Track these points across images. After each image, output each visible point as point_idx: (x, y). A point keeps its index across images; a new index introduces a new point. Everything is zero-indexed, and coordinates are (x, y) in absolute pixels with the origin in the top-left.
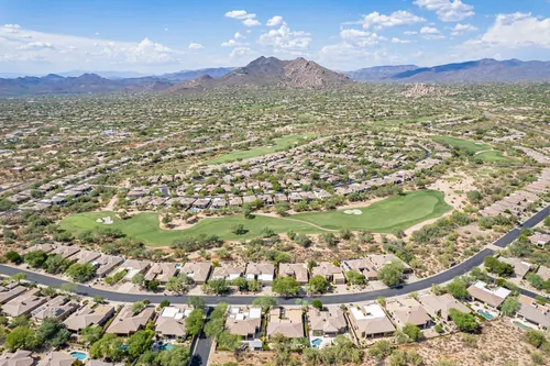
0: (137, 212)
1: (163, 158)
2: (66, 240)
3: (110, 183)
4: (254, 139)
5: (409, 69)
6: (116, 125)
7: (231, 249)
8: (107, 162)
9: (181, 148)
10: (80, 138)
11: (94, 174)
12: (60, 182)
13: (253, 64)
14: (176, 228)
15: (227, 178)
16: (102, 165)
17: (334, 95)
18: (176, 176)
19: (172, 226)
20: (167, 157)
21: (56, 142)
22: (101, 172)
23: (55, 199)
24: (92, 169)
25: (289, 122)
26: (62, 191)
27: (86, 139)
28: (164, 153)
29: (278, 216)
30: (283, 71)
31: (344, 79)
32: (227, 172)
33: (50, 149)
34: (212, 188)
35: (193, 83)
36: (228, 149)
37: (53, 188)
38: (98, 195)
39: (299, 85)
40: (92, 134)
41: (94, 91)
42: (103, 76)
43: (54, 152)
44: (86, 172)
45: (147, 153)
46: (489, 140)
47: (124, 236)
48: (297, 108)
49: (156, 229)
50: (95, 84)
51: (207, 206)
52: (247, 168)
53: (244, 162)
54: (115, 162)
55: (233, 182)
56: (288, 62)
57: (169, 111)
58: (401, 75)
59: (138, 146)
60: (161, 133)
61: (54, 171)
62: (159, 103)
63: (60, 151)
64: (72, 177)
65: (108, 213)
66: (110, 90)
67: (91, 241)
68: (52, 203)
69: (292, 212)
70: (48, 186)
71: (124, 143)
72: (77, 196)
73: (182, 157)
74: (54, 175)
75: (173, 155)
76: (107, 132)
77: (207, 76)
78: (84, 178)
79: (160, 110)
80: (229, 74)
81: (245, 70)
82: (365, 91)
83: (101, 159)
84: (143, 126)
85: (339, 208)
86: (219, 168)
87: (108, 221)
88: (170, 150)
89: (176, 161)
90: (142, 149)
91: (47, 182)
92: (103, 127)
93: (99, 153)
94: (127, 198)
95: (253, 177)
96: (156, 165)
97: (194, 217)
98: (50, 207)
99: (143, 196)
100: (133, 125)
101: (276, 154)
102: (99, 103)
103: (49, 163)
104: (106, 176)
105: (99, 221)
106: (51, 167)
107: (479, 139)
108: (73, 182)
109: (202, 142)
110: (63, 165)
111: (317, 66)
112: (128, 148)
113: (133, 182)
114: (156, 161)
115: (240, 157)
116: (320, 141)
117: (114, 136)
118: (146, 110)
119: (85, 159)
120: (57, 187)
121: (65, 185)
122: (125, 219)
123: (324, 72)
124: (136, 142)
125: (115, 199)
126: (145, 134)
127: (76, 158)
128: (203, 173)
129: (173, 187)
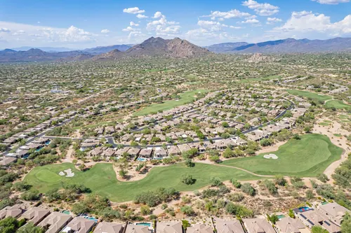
0: (93, 163)
1: (101, 111)
2: (34, 199)
3: (64, 135)
4: (164, 94)
5: (242, 44)
6: (59, 85)
7: (189, 202)
8: (58, 116)
9: (113, 103)
10: (34, 95)
11: (50, 126)
12: (22, 135)
13: (147, 42)
14: (131, 180)
15: (158, 127)
16: (55, 119)
17: (202, 62)
18: (116, 127)
19: (128, 178)
20: (104, 110)
21: (14, 99)
22: (55, 124)
23: (19, 152)
24: (47, 122)
25: (182, 81)
26: (24, 144)
27: (39, 96)
28: (101, 107)
29: (213, 163)
30: (166, 47)
31: (205, 51)
32: (155, 122)
33: (10, 105)
34: (149, 137)
35: (107, 54)
36: (148, 103)
37: (16, 141)
38: (56, 146)
39: (178, 55)
40: (43, 93)
41: (38, 60)
42: (44, 50)
43: (15, 108)
44: (42, 126)
45: (88, 107)
46: (326, 92)
47: (87, 191)
48: (182, 71)
49: (115, 181)
50: (39, 56)
51: (151, 155)
52: (170, 118)
53: (165, 113)
54: (65, 115)
55: (164, 131)
56: (169, 40)
57: (95, 74)
58: (238, 49)
59: (80, 101)
60: (95, 92)
61: (16, 124)
62: (86, 68)
63: (19, 107)
64: (32, 130)
65: (68, 165)
66: (50, 60)
67: (58, 198)
68: (17, 157)
69: (222, 158)
70: (12, 139)
71: (68, 99)
72: (38, 148)
73: (115, 110)
74: (16, 128)
75: (108, 109)
76: (54, 91)
77: (117, 50)
78: (41, 130)
79: (88, 73)
80: (131, 49)
81: (142, 46)
82: (221, 59)
83: (53, 112)
84: (80, 86)
85: (257, 153)
86: (148, 119)
87: (70, 174)
88: (105, 104)
89: (112, 114)
90: (83, 104)
91: (11, 135)
92: (50, 86)
93: (50, 108)
94: (81, 149)
95: (178, 126)
96: (97, 117)
97: (144, 168)
98: (16, 161)
99: (95, 146)
100: (73, 85)
101: (186, 106)
102: (44, 69)
103: (10, 118)
104: (59, 128)
105: (62, 174)
106: (13, 121)
107: (319, 91)
108: (34, 134)
109: (127, 97)
110: (23, 119)
111: (189, 43)
112: (72, 103)
113: (83, 133)
114: (96, 114)
115: (160, 109)
116: (212, 95)
117: (60, 93)
118: (78, 73)
119: (40, 113)
120: (20, 140)
121: (26, 138)
122: (85, 170)
123: (193, 47)
124: (77, 98)
125: (71, 151)
126: (83, 92)
127: (32, 112)
128: (137, 124)
129: (117, 137)
